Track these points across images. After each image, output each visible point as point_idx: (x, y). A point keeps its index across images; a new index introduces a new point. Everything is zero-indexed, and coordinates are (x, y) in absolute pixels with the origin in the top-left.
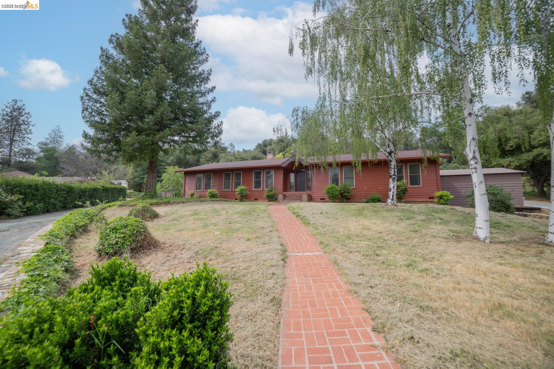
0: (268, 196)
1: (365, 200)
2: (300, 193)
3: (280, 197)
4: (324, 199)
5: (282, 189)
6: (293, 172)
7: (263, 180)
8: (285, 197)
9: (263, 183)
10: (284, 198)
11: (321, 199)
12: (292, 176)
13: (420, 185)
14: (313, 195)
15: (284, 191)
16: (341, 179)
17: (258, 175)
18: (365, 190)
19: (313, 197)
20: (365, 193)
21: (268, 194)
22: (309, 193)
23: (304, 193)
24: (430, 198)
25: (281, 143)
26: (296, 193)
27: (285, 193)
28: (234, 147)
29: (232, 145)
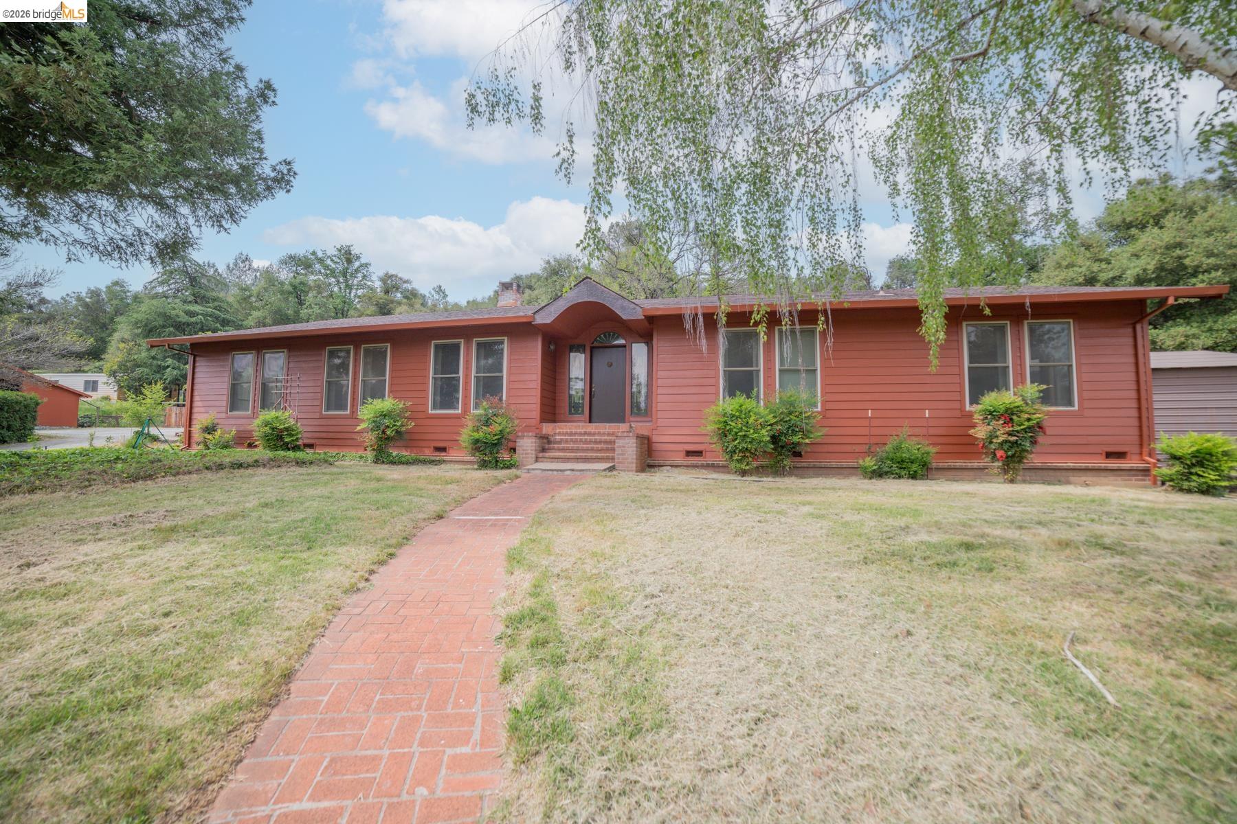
0: (477, 441)
1: (869, 462)
2: (606, 428)
3: (527, 445)
4: (698, 453)
5: (536, 414)
6: (579, 348)
7: (467, 376)
8: (545, 445)
9: (467, 390)
10: (543, 450)
11: (689, 453)
12: (577, 365)
13: (1070, 403)
14: (655, 439)
15: (544, 419)
16: (766, 378)
17: (448, 358)
18: (866, 423)
19: (656, 447)
20: (865, 431)
21: (476, 435)
22: (642, 427)
23: (622, 427)
24: (1109, 455)
25: (555, 278)
26: (592, 428)
27: (547, 428)
28: (445, 296)
29: (439, 290)
